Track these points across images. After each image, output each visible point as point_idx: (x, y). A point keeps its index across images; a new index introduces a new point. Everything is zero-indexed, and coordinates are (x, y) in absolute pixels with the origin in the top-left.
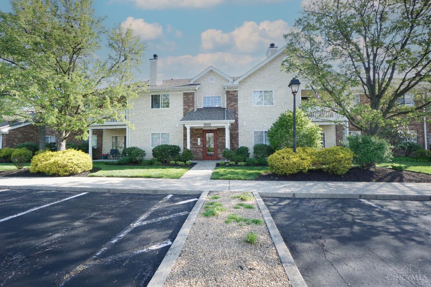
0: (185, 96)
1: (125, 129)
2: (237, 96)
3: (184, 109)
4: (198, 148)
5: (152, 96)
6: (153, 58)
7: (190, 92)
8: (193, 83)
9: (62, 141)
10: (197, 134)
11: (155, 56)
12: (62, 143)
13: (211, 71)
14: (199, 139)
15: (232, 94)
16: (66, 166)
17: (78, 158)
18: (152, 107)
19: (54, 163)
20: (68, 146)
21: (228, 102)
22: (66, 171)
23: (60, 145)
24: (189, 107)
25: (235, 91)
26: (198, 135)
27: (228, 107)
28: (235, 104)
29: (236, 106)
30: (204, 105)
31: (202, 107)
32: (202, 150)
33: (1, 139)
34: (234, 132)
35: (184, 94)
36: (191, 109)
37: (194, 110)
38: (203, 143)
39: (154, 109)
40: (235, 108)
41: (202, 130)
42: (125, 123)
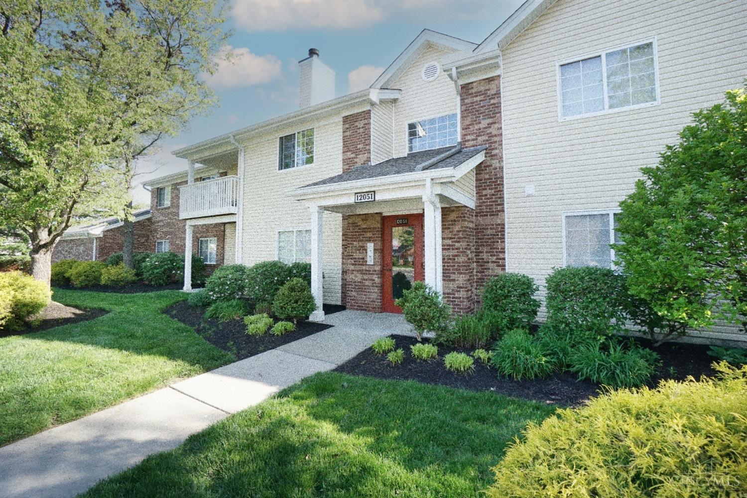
0: (347, 126)
1: (235, 223)
2: (498, 94)
3: (345, 161)
4: (367, 272)
5: (281, 138)
7: (360, 110)
10: (365, 230)
11: (312, 52)
13: (429, 45)
14: (370, 246)
15: (478, 94)
18: (281, 168)
21: (468, 121)
24: (357, 152)
25: (490, 80)
26: (368, 235)
27: (468, 137)
28: (490, 125)
29: (493, 130)
30: (411, 148)
31: (405, 153)
32: (377, 280)
33: (95, 245)
34: (488, 220)
35: (346, 119)
36: (361, 159)
37: (369, 160)
38: (383, 258)
39: (283, 171)
40: (491, 136)
41: (378, 218)
42: (233, 210)
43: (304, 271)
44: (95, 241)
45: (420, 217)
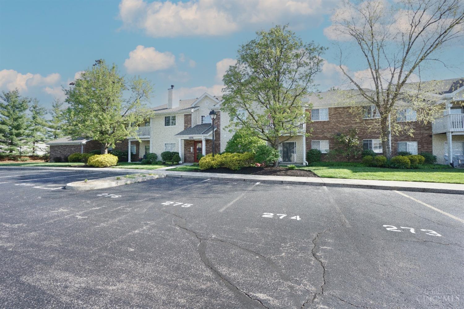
0: (186, 117)
1: (149, 141)
2: (220, 115)
3: (185, 126)
4: (191, 154)
5: (165, 117)
6: (171, 88)
7: (188, 113)
8: (194, 106)
9: (105, 149)
11: (172, 86)
12: (106, 150)
13: (206, 96)
14: (192, 148)
16: (102, 162)
17: (109, 158)
18: (165, 125)
19: (97, 161)
20: (109, 152)
22: (102, 165)
23: (105, 151)
24: (188, 124)
25: (219, 112)
26: (191, 145)
29: (218, 123)
30: (202, 122)
31: (200, 123)
32: (193, 155)
33: (82, 148)
34: (217, 142)
35: (185, 115)
36: (189, 126)
37: (191, 126)
38: (195, 150)
39: (166, 126)
40: (218, 124)
41: (194, 141)
42: (149, 137)
43: (178, 153)
44: (82, 146)
45: (202, 141)
